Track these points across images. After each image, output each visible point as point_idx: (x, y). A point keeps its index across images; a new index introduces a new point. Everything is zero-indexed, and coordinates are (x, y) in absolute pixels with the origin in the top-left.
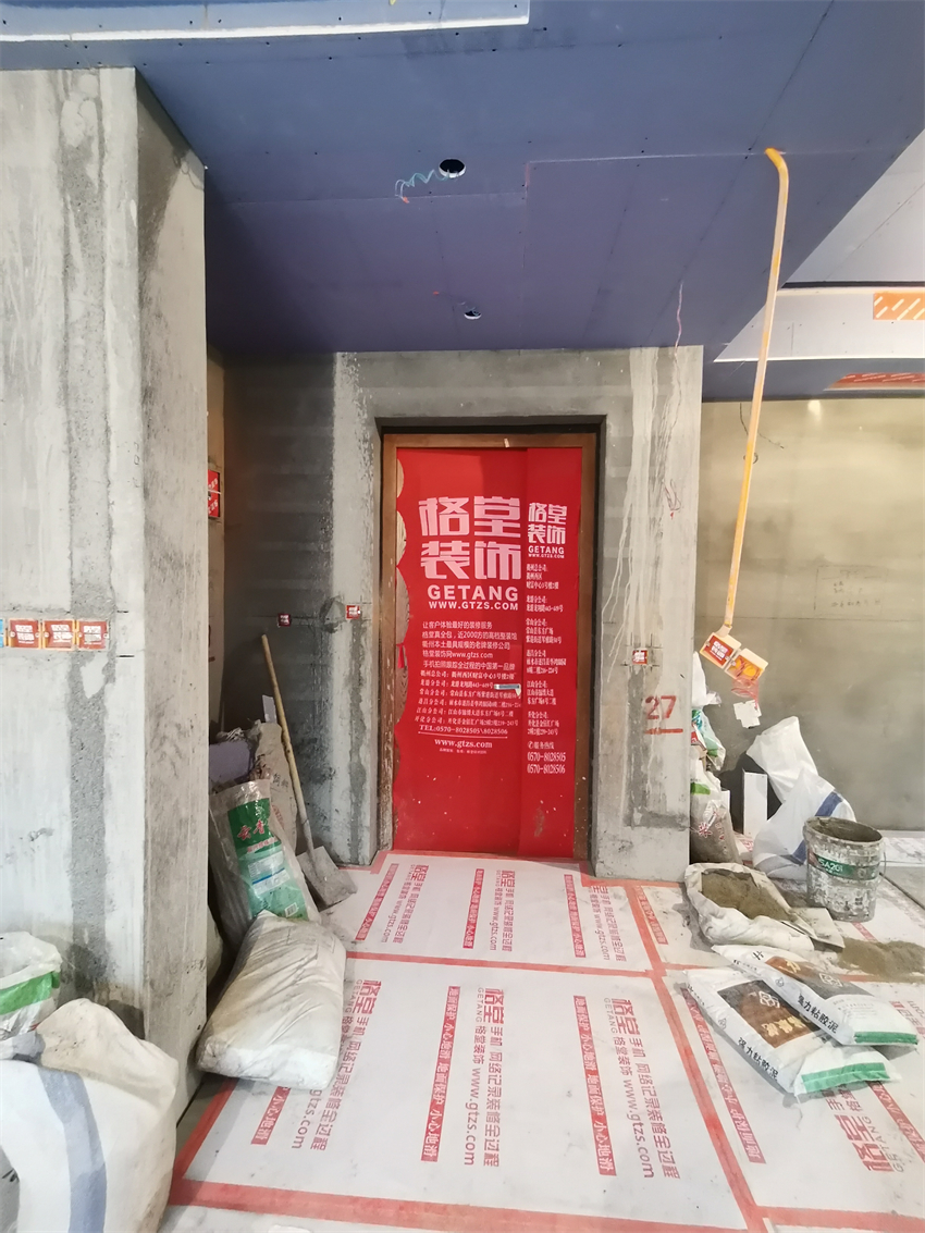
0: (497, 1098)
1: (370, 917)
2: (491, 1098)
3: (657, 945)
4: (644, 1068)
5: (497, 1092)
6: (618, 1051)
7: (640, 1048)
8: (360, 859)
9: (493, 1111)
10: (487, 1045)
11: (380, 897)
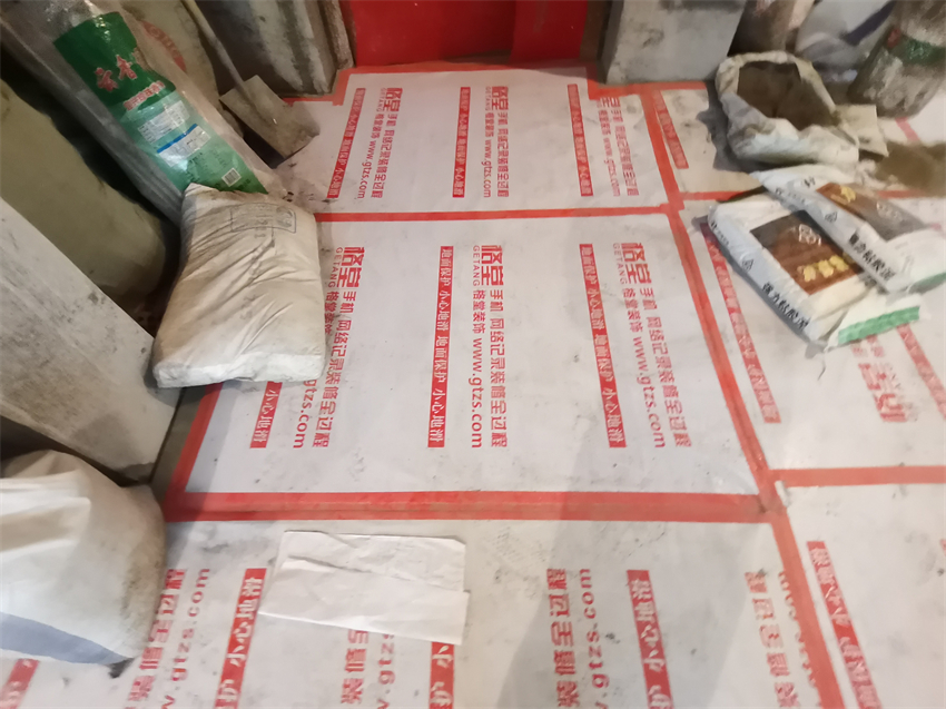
0: (501, 370)
1: (341, 166)
2: (495, 370)
3: (675, 171)
4: (655, 321)
5: (499, 363)
6: (628, 304)
7: (650, 298)
8: (316, 87)
9: (498, 385)
10: (487, 310)
11: (349, 138)
